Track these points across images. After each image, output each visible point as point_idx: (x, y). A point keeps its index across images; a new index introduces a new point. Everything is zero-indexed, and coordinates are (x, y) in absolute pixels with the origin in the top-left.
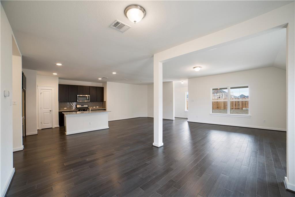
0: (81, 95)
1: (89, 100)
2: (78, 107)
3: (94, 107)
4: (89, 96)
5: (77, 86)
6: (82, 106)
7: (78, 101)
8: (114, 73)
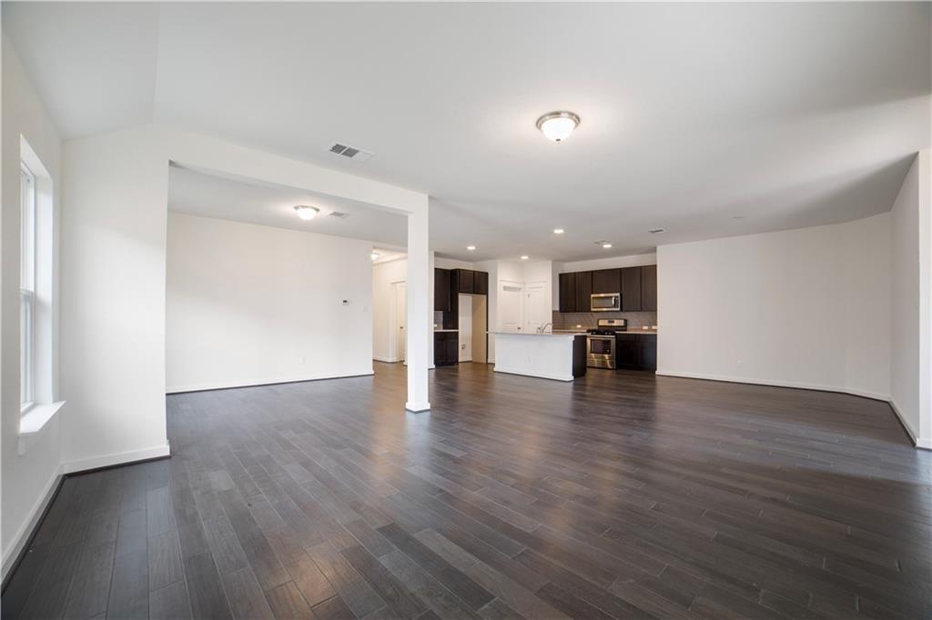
0: (602, 295)
1: (615, 306)
2: (600, 324)
3: (645, 328)
4: (618, 294)
5: (592, 272)
6: (610, 322)
7: (592, 310)
8: (559, 231)
